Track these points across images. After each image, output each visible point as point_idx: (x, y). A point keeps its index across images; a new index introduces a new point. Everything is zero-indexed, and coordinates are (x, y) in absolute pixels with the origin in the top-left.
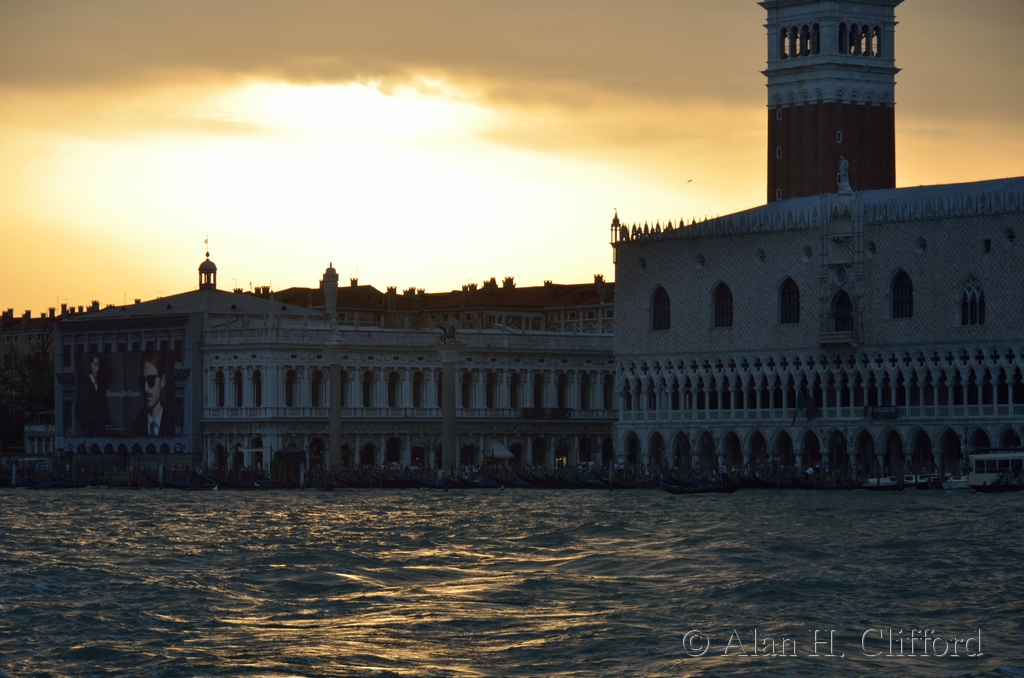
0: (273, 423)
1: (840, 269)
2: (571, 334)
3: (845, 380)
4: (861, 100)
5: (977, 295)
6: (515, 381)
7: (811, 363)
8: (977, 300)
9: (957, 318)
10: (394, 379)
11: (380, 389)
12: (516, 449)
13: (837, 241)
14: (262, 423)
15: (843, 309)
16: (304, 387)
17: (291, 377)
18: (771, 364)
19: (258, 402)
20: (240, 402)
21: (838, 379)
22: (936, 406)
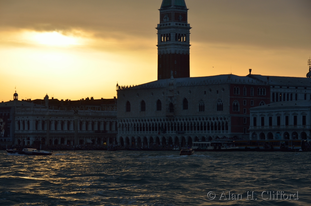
0: (32, 134)
1: (171, 98)
2: (107, 112)
3: (172, 124)
4: (181, 53)
5: (203, 104)
6: (93, 124)
7: (164, 120)
8: (203, 106)
9: (198, 110)
10: (63, 123)
11: (59, 126)
12: (93, 141)
13: (170, 91)
14: (29, 134)
15: (171, 107)
16: (40, 125)
17: (37, 122)
18: (155, 120)
19: (29, 128)
20: (24, 129)
21: (170, 124)
22: (193, 131)
